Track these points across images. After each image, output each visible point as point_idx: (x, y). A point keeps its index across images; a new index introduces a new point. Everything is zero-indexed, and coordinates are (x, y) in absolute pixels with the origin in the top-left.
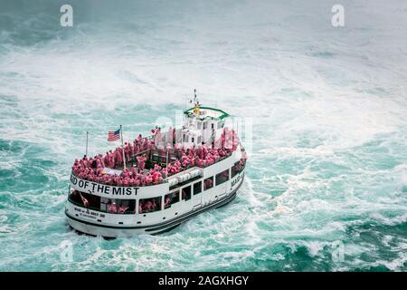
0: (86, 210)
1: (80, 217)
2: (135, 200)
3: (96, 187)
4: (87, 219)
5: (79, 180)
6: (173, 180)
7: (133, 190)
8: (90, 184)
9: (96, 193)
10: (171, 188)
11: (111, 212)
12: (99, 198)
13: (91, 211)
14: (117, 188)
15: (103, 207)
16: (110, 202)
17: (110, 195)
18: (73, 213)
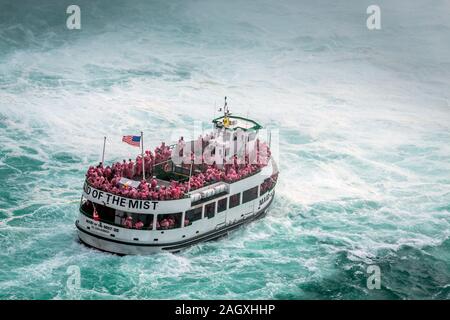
0: (98, 223)
1: (92, 230)
2: (152, 215)
3: (111, 198)
4: (99, 233)
5: (92, 189)
6: (195, 195)
7: (151, 204)
8: (105, 194)
9: (111, 205)
10: (193, 204)
12: (114, 210)
13: (103, 224)
14: (134, 201)
15: (117, 220)
17: (126, 208)
18: (84, 225)
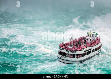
0: (63, 56)
1: (61, 58)
2: (75, 54)
3: (66, 51)
4: (63, 59)
5: (61, 49)
6: (84, 50)
7: (75, 52)
8: (64, 50)
9: (66, 52)
10: (84, 52)
11: (69, 57)
12: (66, 53)
13: (64, 57)
14: (71, 51)
15: (67, 56)
16: (69, 54)
17: (69, 53)
18: (60, 57)
